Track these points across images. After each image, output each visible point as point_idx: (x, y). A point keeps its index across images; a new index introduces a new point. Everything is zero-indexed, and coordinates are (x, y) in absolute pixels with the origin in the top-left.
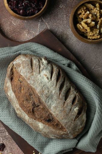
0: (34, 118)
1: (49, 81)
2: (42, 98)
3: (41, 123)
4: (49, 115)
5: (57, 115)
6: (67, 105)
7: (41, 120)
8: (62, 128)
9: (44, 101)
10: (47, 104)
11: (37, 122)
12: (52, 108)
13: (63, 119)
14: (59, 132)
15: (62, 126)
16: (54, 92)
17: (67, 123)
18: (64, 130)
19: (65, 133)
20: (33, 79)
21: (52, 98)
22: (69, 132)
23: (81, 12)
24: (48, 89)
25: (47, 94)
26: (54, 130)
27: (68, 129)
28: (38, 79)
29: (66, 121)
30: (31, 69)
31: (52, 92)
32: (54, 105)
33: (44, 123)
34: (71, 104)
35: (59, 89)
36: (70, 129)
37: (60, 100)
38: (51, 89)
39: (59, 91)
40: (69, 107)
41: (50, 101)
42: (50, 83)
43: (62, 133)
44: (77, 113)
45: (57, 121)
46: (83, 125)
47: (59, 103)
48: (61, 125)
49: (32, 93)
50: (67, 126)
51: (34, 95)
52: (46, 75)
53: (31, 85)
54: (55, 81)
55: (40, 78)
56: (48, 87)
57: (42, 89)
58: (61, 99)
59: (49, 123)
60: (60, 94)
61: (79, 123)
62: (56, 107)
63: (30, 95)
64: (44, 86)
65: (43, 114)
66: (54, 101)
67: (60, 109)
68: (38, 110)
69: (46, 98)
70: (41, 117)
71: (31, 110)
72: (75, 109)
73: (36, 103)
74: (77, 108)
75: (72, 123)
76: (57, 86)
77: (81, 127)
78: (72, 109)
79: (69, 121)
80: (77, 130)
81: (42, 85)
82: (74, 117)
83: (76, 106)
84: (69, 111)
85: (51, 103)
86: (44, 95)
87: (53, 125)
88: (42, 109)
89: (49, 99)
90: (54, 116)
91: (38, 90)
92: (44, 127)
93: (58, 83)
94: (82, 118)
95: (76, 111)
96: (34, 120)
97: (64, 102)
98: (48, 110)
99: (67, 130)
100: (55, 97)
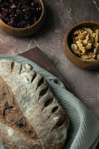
0: (4, 122)
1: (29, 83)
2: (17, 99)
3: (11, 128)
4: (22, 119)
5: (32, 119)
6: (46, 111)
7: (12, 125)
8: (35, 138)
9: (19, 101)
10: (22, 107)
11: (7, 127)
12: (27, 112)
13: (38, 125)
14: (31, 141)
15: (35, 135)
16: (32, 95)
17: (42, 131)
18: (38, 140)
19: (37, 143)
20: (10, 77)
21: (29, 101)
22: (43, 144)
23: (77, 32)
24: (26, 90)
25: (24, 95)
26: (25, 139)
27: (42, 139)
28: (17, 79)
29: (41, 128)
30: (11, 69)
31: (30, 94)
32: (30, 109)
33: (14, 129)
34: (51, 111)
35: (39, 93)
36: (45, 139)
37: (38, 105)
38: (30, 91)
39: (39, 95)
40: (48, 114)
41: (27, 104)
42: (30, 84)
43: (34, 144)
44: (56, 122)
45: (30, 127)
46: (61, 140)
47: (36, 108)
48: (35, 133)
49: (7, 92)
50: (41, 135)
51: (8, 94)
52: (26, 76)
53: (8, 83)
54: (36, 85)
55: (19, 78)
56: (27, 88)
57: (19, 88)
58: (40, 104)
59: (21, 129)
60: (39, 99)
61: (57, 136)
62: (32, 112)
63: (5, 94)
64: (22, 86)
65: (15, 117)
66: (31, 104)
67: (37, 114)
68: (10, 111)
69: (22, 99)
70: (12, 121)
71: (2, 112)
72: (54, 118)
73: (9, 104)
74: (57, 118)
75: (48, 132)
76: (38, 90)
77: (58, 141)
78: (51, 117)
79: (45, 129)
80: (53, 145)
81: (20, 85)
82: (53, 126)
83: (57, 115)
84: (47, 118)
85: (27, 106)
86: (20, 95)
87: (25, 132)
88: (15, 110)
89: (25, 100)
90: (28, 120)
91: (14, 89)
92: (14, 135)
93: (39, 87)
94: (62, 131)
95: (55, 120)
96: (3, 124)
97: (43, 108)
98: (22, 113)
99: (41, 141)
100: (33, 100)
